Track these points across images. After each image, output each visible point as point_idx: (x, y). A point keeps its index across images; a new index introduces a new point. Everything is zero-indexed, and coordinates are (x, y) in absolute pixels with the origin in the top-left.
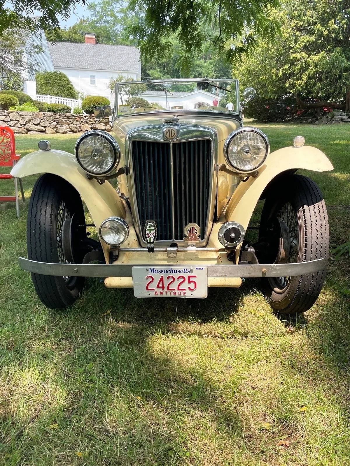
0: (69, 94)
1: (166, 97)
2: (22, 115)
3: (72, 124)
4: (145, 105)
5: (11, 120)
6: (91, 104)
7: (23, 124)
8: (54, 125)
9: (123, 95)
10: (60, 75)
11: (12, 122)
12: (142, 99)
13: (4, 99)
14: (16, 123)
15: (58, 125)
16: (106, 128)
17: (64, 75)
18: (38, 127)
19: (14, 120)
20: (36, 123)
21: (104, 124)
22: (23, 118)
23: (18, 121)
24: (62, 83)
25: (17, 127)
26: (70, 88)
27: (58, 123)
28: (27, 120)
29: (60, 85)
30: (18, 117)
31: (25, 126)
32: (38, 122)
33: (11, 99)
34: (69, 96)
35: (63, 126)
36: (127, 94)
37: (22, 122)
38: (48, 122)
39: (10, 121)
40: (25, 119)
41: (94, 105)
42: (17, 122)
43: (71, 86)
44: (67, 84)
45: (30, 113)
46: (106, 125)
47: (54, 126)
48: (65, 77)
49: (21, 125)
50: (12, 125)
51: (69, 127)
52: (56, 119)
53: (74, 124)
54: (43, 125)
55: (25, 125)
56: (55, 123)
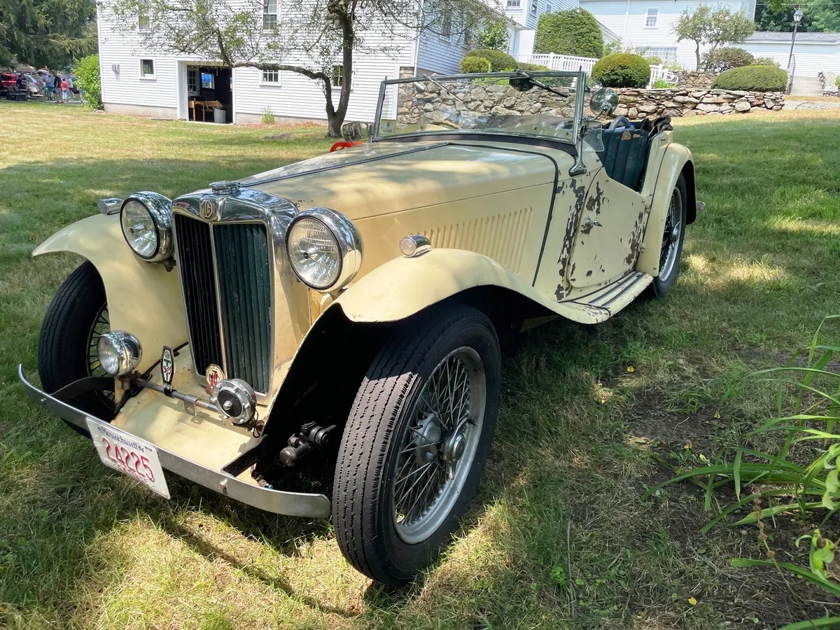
0: (590, 48)
1: (793, 44)
2: (490, 92)
3: (567, 105)
4: (744, 62)
5: (473, 100)
6: (607, 69)
7: (488, 107)
8: (536, 108)
9: (704, 43)
10: (580, 16)
11: (472, 103)
12: (739, 52)
13: (469, 65)
14: (479, 105)
15: (543, 107)
16: (628, 113)
17: (588, 15)
18: (511, 111)
19: (476, 100)
20: (508, 105)
21: (625, 106)
22: (491, 96)
23: (482, 101)
24: (582, 30)
25: (479, 111)
26: (595, 38)
27: (544, 104)
28: (496, 100)
29: (576, 33)
30: (483, 95)
31: (491, 110)
32: (512, 102)
33: (481, 64)
34: (590, 51)
35: (551, 110)
36: (711, 42)
37: (487, 103)
38: (528, 103)
39: (470, 102)
40: (493, 98)
41: (613, 71)
42: (480, 103)
43: (597, 35)
44: (591, 31)
45: (502, 89)
46: (628, 108)
47: (536, 110)
48: (589, 19)
49: (486, 107)
50: (472, 108)
51: (562, 111)
52: (543, 97)
53: (572, 106)
54: (520, 108)
55: (491, 108)
56: (539, 105)
